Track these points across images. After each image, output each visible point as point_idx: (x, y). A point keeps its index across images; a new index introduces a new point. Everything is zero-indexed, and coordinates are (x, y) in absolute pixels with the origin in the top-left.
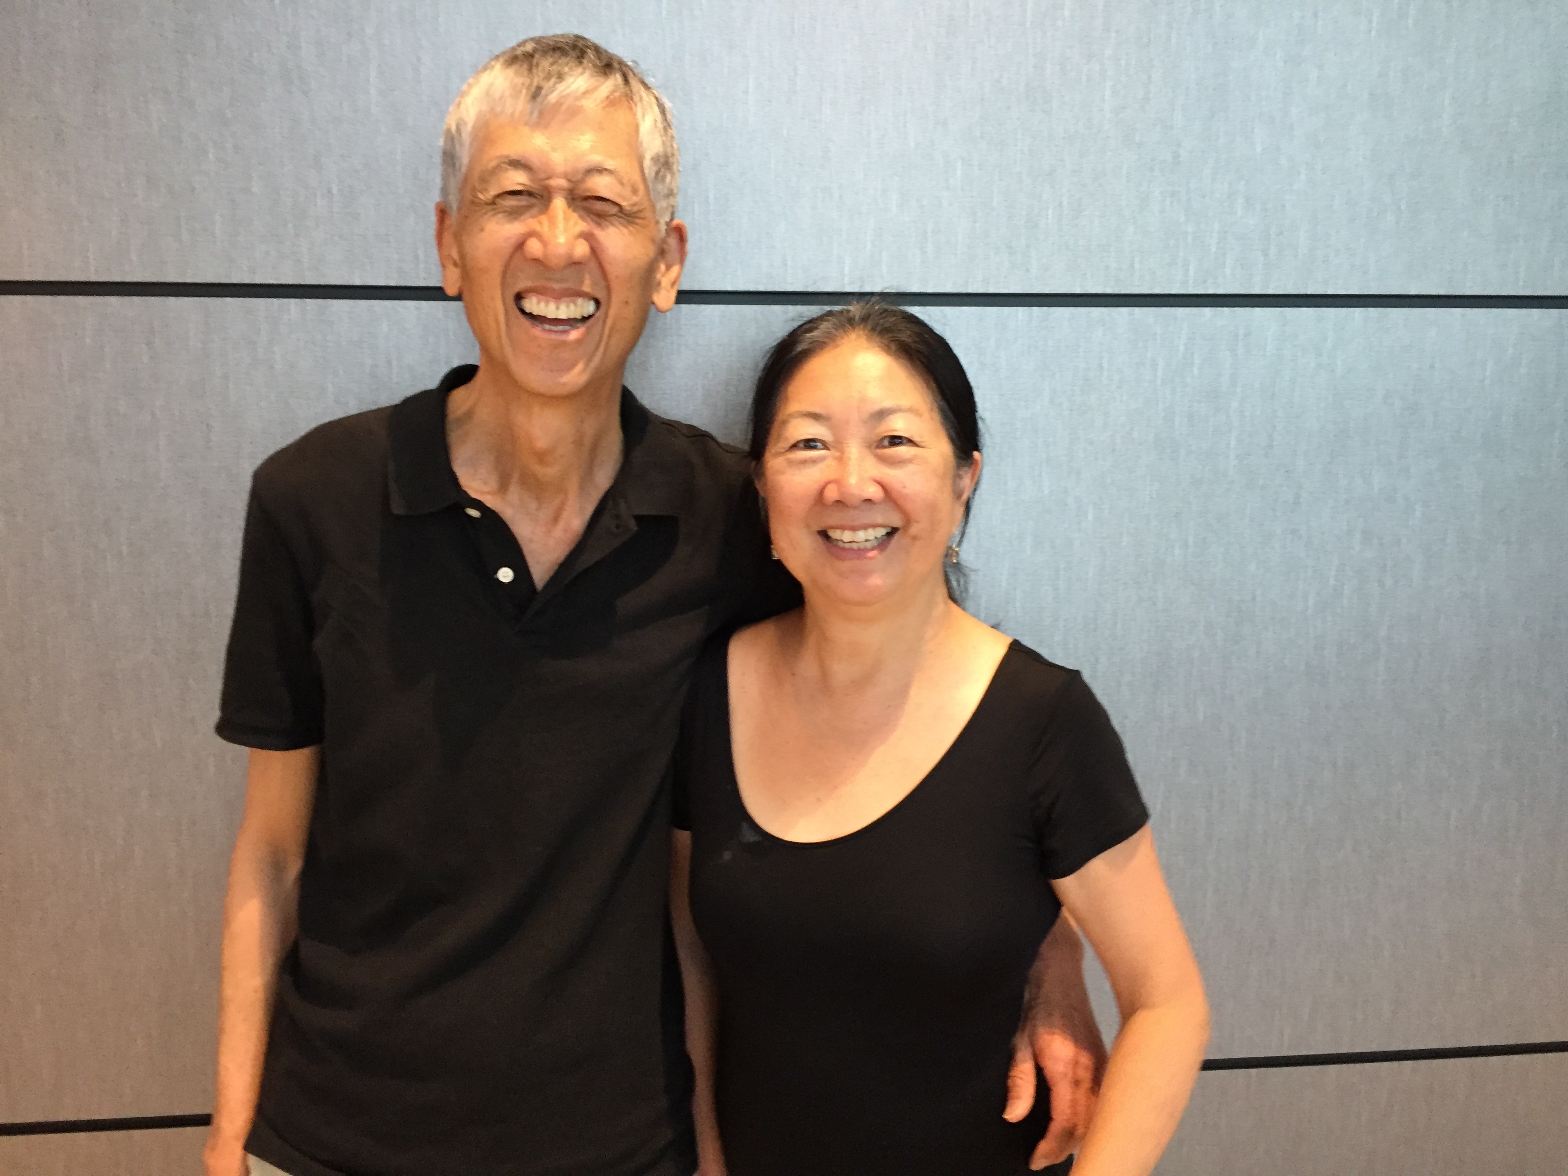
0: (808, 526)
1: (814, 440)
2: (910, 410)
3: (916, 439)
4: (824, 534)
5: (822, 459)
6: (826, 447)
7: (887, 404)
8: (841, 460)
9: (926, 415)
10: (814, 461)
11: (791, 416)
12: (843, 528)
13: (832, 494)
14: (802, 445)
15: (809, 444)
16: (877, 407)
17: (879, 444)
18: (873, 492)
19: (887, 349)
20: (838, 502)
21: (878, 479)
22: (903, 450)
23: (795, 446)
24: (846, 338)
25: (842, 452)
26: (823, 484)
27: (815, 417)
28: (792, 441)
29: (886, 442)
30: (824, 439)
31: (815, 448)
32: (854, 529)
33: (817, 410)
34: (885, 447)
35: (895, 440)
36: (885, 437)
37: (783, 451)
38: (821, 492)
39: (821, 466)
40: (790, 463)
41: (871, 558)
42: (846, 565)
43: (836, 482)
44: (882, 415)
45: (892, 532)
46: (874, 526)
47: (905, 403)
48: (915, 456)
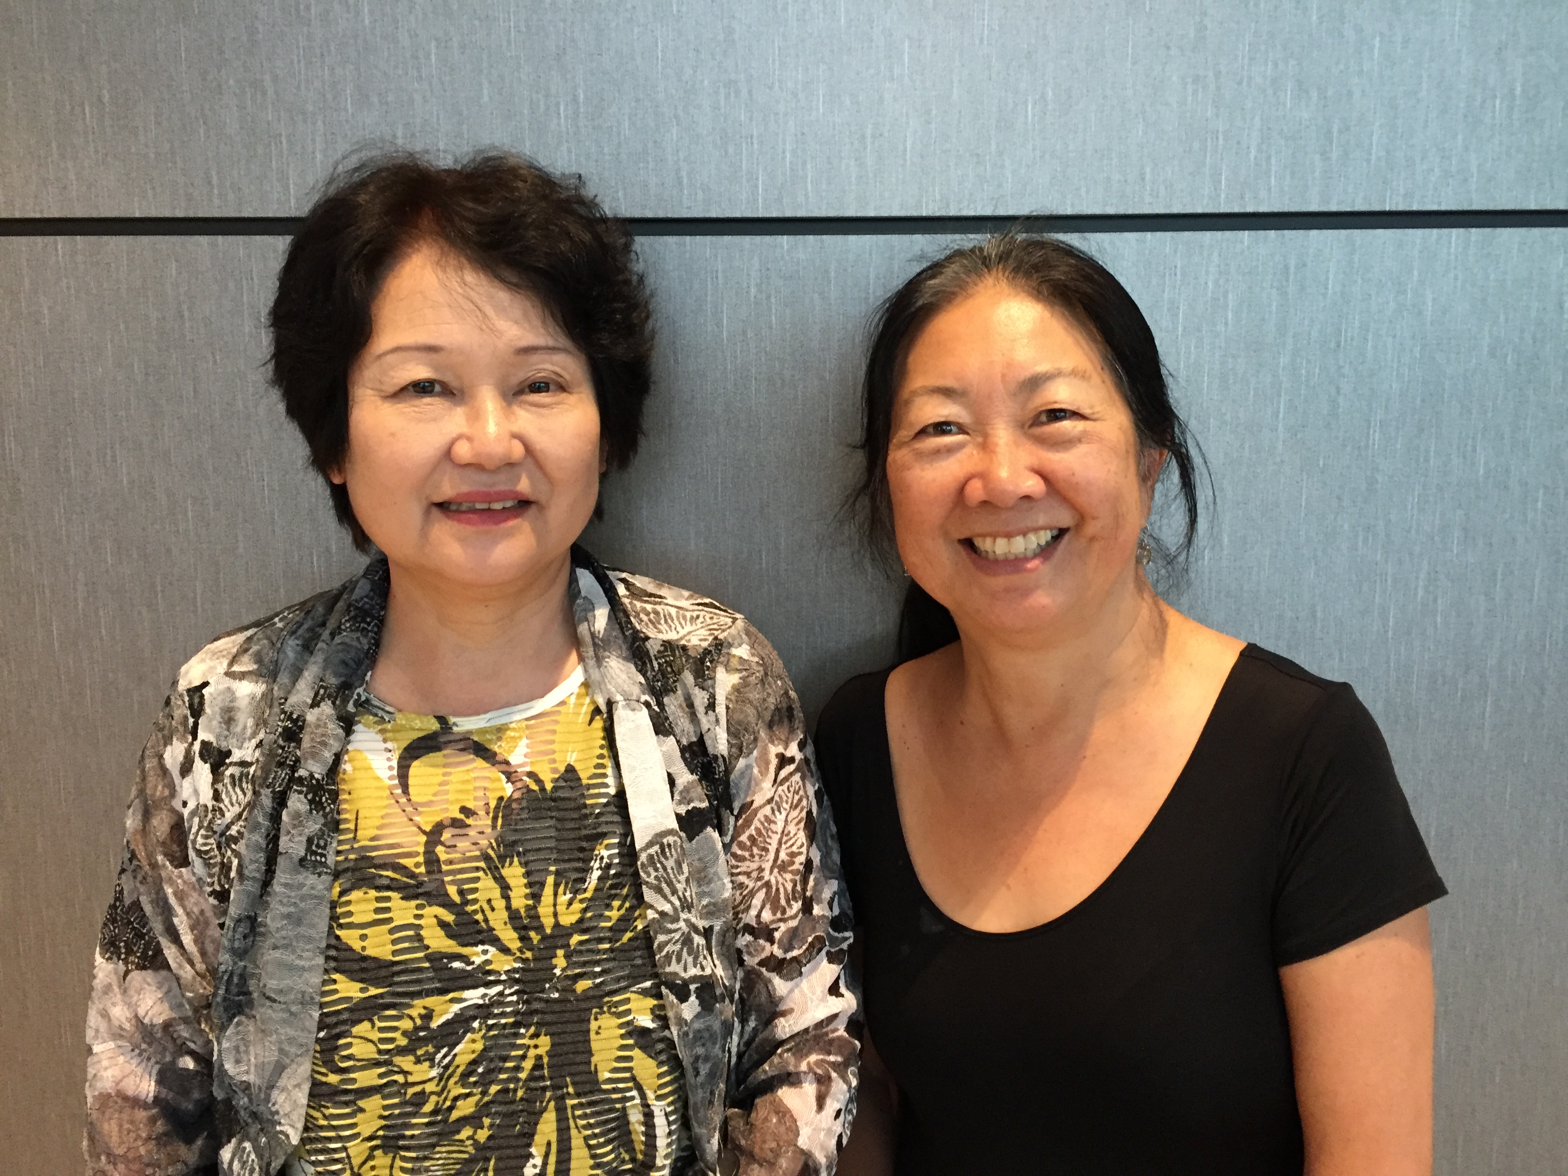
0: (946, 534)
1: (947, 423)
2: (1074, 373)
3: (1086, 411)
4: (969, 544)
5: (960, 446)
6: (962, 429)
7: (1042, 368)
8: (986, 446)
9: (1096, 379)
10: (950, 450)
11: (915, 393)
12: (995, 536)
13: (976, 491)
14: (931, 430)
15: (941, 428)
16: (1027, 374)
17: (1036, 422)
18: (1033, 485)
19: (1037, 294)
20: (985, 503)
21: (1036, 467)
22: (1067, 425)
23: (923, 432)
24: (981, 285)
25: (986, 436)
26: (962, 480)
27: (947, 393)
28: (918, 428)
29: (1044, 418)
30: (961, 421)
31: (949, 432)
32: (1009, 536)
33: (949, 383)
34: (1042, 424)
35: (1056, 414)
36: (1041, 413)
37: (907, 440)
38: (961, 490)
39: (961, 455)
40: (920, 455)
41: (1031, 571)
42: (999, 582)
43: (983, 476)
44: (1035, 383)
45: (1061, 533)
46: (1036, 530)
47: (1066, 365)
48: (1085, 433)
